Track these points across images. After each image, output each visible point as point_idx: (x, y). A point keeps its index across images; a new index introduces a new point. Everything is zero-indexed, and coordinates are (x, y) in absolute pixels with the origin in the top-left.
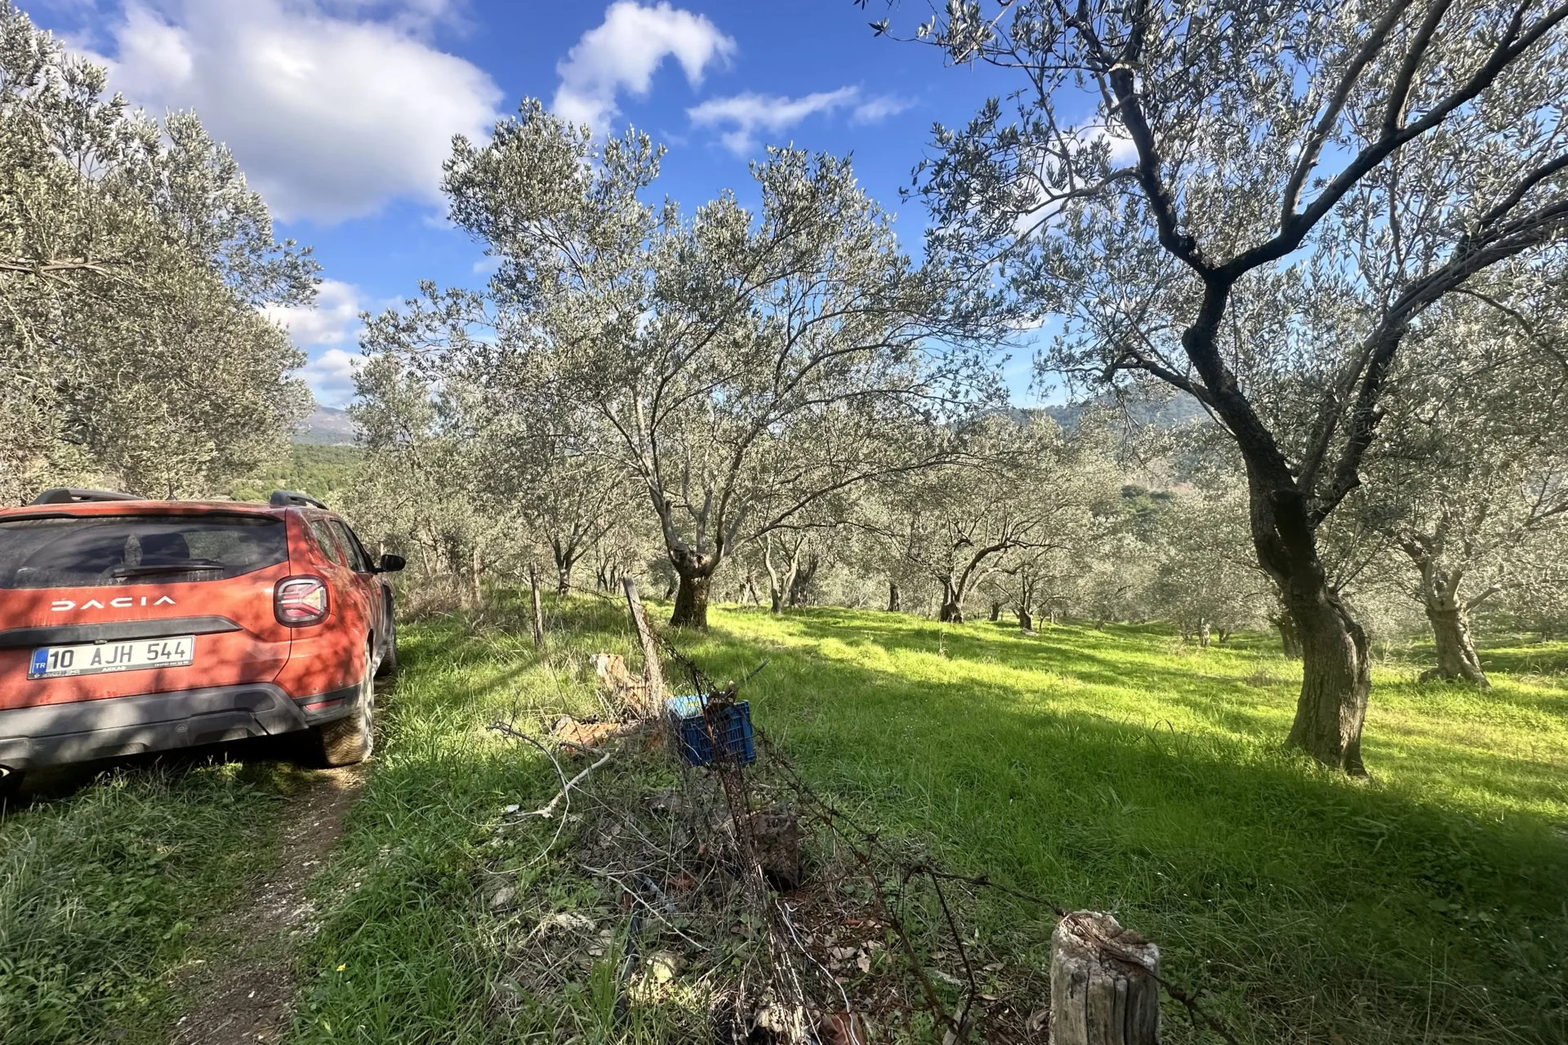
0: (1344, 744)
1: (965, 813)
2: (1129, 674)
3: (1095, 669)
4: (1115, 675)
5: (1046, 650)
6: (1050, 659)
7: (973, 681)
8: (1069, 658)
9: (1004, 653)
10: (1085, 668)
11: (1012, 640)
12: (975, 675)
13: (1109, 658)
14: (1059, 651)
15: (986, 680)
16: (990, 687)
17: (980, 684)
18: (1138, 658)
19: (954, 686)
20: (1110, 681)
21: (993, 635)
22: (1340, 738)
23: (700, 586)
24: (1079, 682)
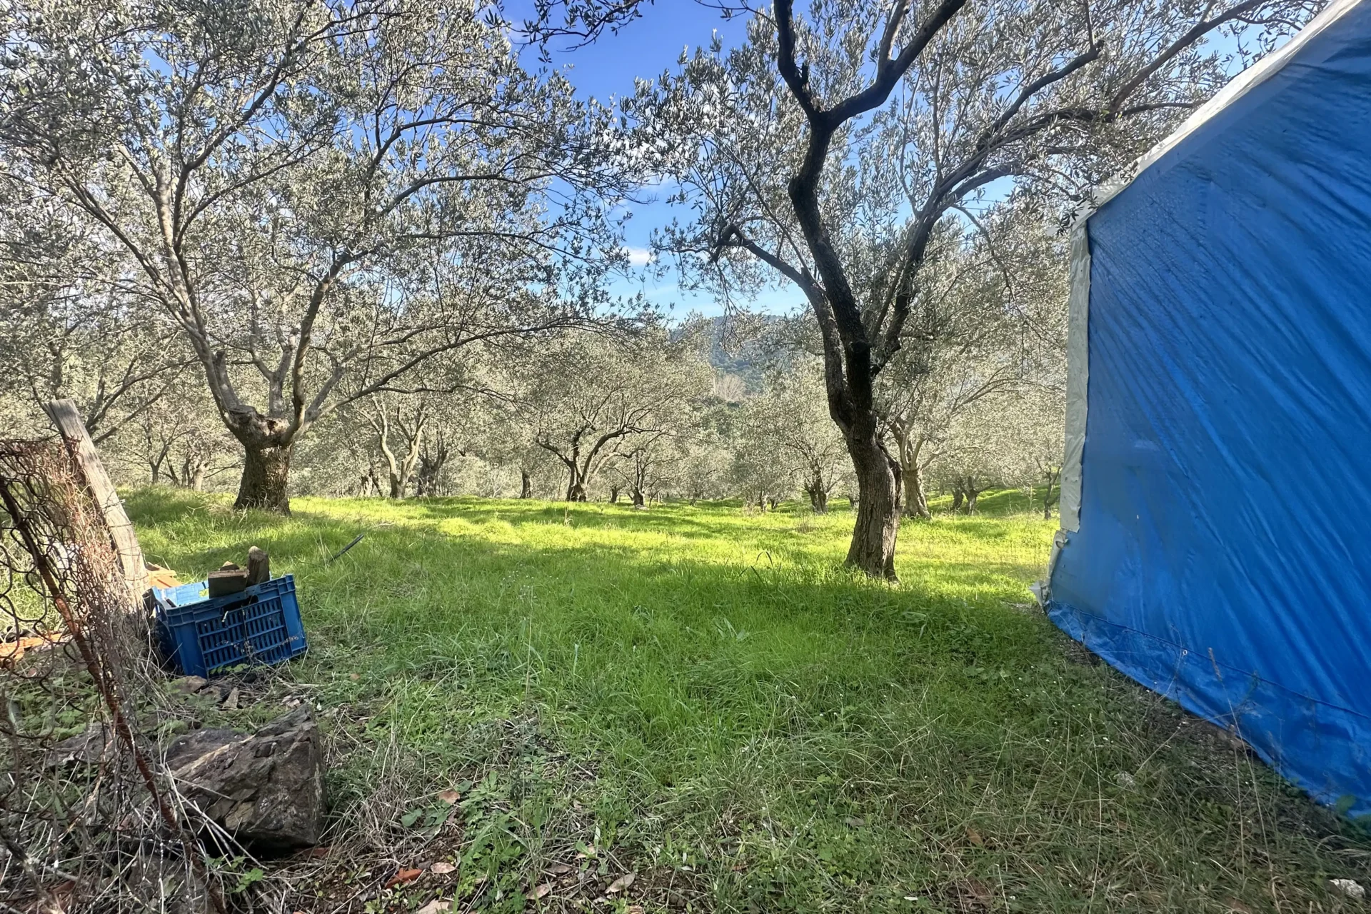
0: (884, 558)
1: (585, 670)
2: (719, 531)
3: (695, 529)
4: (711, 532)
5: (656, 518)
6: (660, 524)
7: (595, 544)
8: (674, 523)
9: (622, 521)
10: (688, 529)
11: (629, 513)
12: (597, 540)
13: (703, 521)
14: (667, 519)
15: (607, 543)
16: (611, 548)
17: (602, 547)
18: (724, 520)
19: (578, 550)
20: (708, 536)
21: (613, 511)
22: (882, 553)
23: (274, 458)
24: (684, 538)
